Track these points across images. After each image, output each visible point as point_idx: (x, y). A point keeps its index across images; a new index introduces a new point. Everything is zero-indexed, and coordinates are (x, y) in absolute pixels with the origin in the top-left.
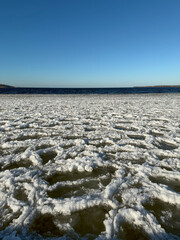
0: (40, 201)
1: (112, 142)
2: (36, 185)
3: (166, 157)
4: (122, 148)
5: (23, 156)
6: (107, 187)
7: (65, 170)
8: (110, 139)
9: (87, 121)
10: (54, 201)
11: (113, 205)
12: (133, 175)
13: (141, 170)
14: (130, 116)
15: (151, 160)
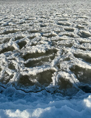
0: (21, 69)
1: (55, 34)
2: (18, 61)
3: (84, 42)
4: (61, 38)
5: (9, 44)
6: (53, 61)
7: (32, 52)
8: (55, 32)
9: (41, 19)
10: (28, 69)
11: (56, 70)
12: (66, 54)
13: (70, 51)
14: (66, 15)
15: (76, 44)
